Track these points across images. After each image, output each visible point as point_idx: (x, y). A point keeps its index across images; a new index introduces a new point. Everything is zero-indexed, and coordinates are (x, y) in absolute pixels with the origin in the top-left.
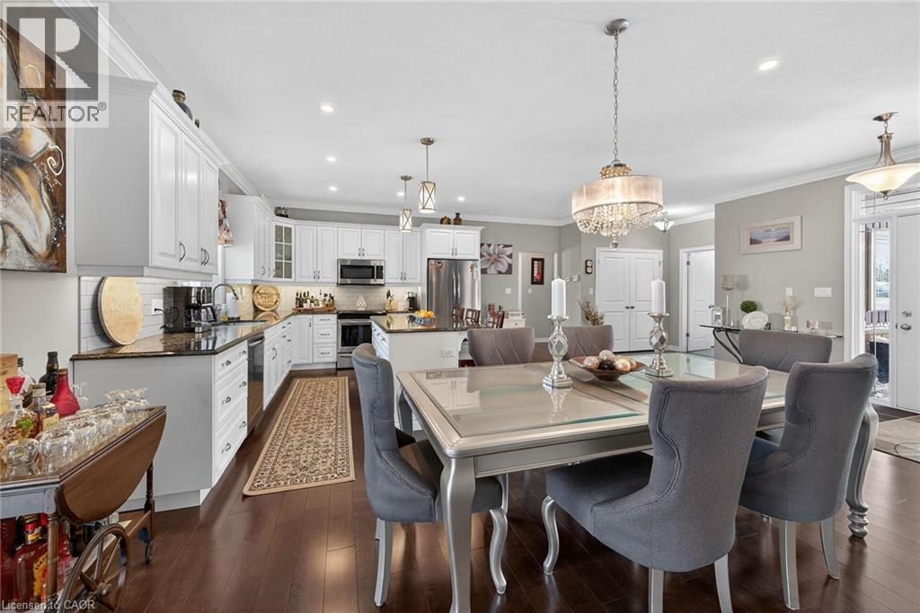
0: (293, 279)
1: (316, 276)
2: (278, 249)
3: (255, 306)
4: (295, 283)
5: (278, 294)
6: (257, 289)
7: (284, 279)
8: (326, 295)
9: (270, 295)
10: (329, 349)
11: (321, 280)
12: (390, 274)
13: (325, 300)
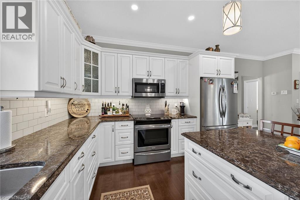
0: (99, 94)
1: (117, 91)
2: (87, 69)
3: (69, 114)
4: (101, 96)
5: (89, 105)
6: (72, 101)
7: (92, 93)
8: (123, 105)
9: (82, 105)
10: (127, 150)
11: (120, 94)
12: (169, 89)
13: (123, 108)
